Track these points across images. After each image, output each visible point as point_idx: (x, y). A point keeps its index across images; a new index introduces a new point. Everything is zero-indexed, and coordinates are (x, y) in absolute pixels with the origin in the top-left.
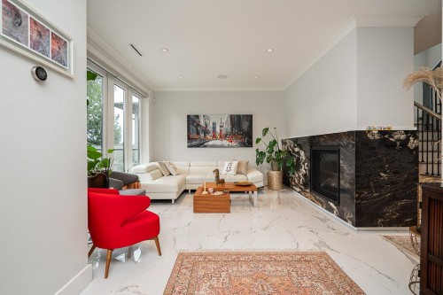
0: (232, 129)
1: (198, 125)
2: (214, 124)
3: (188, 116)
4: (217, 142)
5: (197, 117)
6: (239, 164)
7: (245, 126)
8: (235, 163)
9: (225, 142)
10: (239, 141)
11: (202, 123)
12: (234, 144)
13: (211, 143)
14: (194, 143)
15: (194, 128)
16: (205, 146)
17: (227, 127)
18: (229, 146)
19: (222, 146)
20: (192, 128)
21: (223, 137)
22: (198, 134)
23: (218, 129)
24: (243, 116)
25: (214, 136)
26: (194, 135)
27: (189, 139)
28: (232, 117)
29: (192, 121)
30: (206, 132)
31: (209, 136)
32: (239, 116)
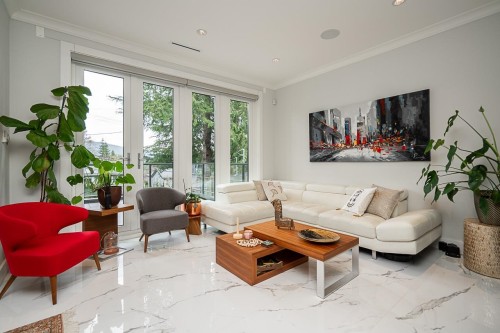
0: (380, 127)
1: (324, 126)
2: (348, 122)
3: (311, 115)
4: (354, 152)
5: (322, 113)
6: (375, 194)
7: (410, 117)
8: (368, 192)
9: (368, 152)
10: (395, 148)
11: (329, 123)
12: (384, 154)
13: (342, 154)
14: (318, 155)
15: (318, 132)
16: (334, 160)
17: (372, 124)
18: (374, 160)
19: (362, 160)
20: (316, 132)
21: (362, 142)
22: (324, 140)
23: (354, 131)
24: (405, 96)
25: (348, 142)
26: (318, 143)
27: (311, 148)
28: (381, 103)
29: (316, 121)
30: (335, 136)
31: (340, 143)
32: (394, 100)
